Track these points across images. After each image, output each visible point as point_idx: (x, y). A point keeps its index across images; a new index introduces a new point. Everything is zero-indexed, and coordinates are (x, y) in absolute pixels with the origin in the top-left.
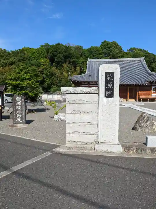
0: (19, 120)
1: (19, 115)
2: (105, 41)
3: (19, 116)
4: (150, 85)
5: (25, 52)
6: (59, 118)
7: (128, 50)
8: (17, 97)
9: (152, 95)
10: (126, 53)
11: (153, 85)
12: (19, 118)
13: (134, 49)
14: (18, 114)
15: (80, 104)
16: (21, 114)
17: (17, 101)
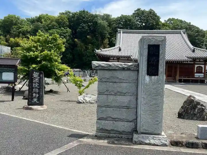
0: (35, 100)
1: (36, 94)
2: (139, 10)
3: (36, 96)
4: (193, 63)
5: (43, 20)
6: (84, 99)
7: (165, 21)
8: (35, 73)
9: (196, 74)
10: (163, 25)
11: (196, 63)
12: (35, 98)
13: (173, 19)
14: (34, 93)
15: (115, 82)
16: (39, 93)
17: (34, 78)
